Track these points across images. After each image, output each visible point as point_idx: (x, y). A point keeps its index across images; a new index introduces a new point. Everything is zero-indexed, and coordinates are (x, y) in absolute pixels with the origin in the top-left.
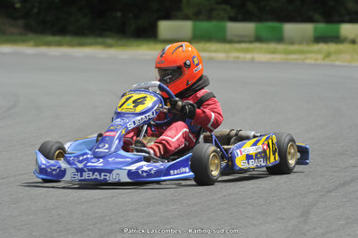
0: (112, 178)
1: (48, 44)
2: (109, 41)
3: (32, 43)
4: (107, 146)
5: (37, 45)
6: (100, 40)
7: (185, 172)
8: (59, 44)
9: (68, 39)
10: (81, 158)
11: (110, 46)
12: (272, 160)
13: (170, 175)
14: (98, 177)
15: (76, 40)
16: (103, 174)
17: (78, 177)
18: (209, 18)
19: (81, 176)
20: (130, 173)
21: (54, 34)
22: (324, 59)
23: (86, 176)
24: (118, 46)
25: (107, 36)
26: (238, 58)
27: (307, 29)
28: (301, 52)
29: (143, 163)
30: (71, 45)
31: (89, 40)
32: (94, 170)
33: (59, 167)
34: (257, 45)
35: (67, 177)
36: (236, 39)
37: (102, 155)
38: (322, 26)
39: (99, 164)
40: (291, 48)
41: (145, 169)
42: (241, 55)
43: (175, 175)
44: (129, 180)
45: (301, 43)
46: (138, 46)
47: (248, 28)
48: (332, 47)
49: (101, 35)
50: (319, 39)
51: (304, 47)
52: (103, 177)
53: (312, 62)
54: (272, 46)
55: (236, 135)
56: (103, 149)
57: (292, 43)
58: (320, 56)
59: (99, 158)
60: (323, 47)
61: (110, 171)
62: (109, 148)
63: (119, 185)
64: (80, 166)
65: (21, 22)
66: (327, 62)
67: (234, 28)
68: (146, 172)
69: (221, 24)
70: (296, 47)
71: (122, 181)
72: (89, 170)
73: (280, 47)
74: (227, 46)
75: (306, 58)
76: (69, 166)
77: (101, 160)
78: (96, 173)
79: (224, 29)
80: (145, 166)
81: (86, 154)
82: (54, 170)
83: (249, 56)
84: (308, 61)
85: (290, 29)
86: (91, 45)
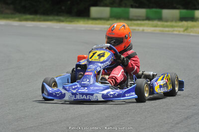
0: (93, 98)
1: (27, 20)
2: (62, 18)
3: (17, 19)
4: (88, 80)
5: (20, 20)
6: (56, 18)
7: (133, 95)
8: (33, 20)
9: (38, 17)
10: (74, 87)
11: (63, 21)
12: (169, 88)
13: (125, 96)
14: (85, 98)
15: (43, 17)
16: (88, 96)
17: (73, 98)
18: (120, 6)
19: (75, 97)
20: (103, 96)
21: (31, 14)
22: (184, 31)
23: (78, 97)
24: (67, 21)
25: (61, 16)
26: (135, 29)
27: (176, 13)
28: (172, 27)
29: (110, 90)
30: (39, 20)
31: (51, 18)
32: (83, 94)
33: (61, 92)
34: (147, 22)
35: (66, 98)
36: (135, 18)
37: (86, 85)
38: (184, 11)
39: (85, 90)
40: (166, 24)
41: (112, 93)
42: (137, 28)
43: (128, 96)
44: (103, 100)
45: (172, 21)
46: (78, 21)
47: (142, 12)
48: (190, 23)
49: (57, 15)
50: (182, 19)
51: (174, 24)
52: (88, 98)
53: (177, 33)
54: (155, 22)
55: (142, 74)
56: (86, 82)
57: (167, 21)
58: (182, 29)
59: (84, 87)
60: (184, 23)
61: (92, 95)
62: (89, 81)
63: (97, 102)
64: (74, 91)
65: (12, 6)
66: (186, 33)
67: (134, 12)
68: (112, 95)
69: (127, 9)
70: (169, 23)
71: (99, 100)
72: (80, 94)
73: (159, 23)
74: (129, 22)
75: (174, 31)
76: (67, 92)
77: (86, 88)
78: (84, 96)
79: (128, 13)
80: (111, 92)
81: (76, 85)
82: (57, 94)
83: (141, 28)
84: (175, 33)
85: (166, 12)
86: (51, 20)
